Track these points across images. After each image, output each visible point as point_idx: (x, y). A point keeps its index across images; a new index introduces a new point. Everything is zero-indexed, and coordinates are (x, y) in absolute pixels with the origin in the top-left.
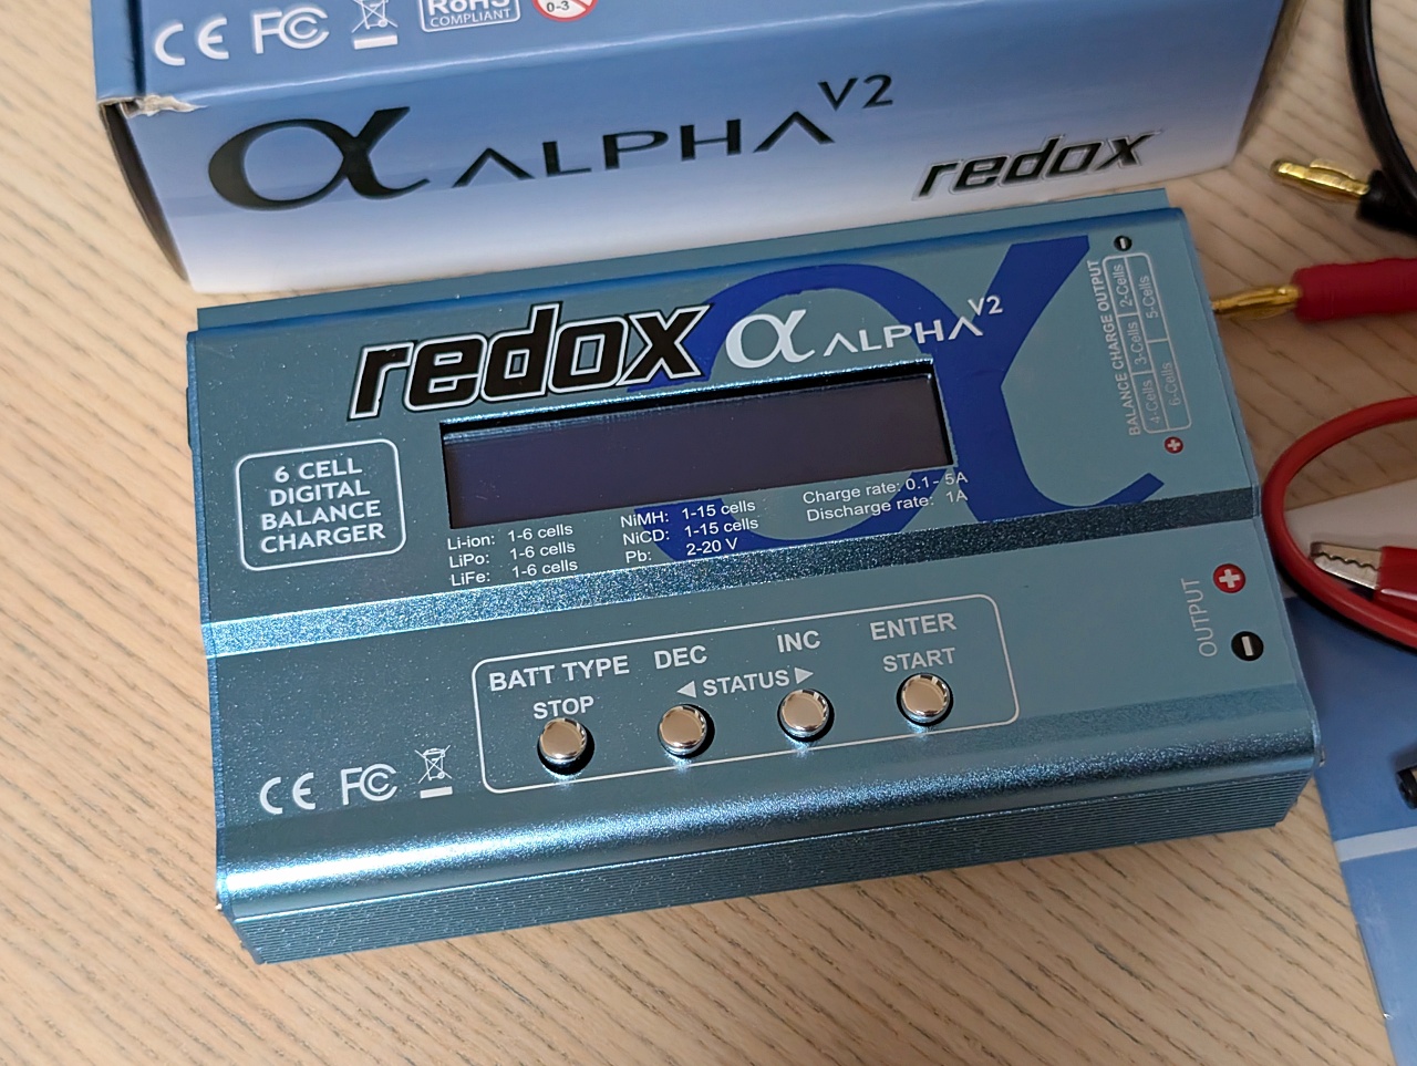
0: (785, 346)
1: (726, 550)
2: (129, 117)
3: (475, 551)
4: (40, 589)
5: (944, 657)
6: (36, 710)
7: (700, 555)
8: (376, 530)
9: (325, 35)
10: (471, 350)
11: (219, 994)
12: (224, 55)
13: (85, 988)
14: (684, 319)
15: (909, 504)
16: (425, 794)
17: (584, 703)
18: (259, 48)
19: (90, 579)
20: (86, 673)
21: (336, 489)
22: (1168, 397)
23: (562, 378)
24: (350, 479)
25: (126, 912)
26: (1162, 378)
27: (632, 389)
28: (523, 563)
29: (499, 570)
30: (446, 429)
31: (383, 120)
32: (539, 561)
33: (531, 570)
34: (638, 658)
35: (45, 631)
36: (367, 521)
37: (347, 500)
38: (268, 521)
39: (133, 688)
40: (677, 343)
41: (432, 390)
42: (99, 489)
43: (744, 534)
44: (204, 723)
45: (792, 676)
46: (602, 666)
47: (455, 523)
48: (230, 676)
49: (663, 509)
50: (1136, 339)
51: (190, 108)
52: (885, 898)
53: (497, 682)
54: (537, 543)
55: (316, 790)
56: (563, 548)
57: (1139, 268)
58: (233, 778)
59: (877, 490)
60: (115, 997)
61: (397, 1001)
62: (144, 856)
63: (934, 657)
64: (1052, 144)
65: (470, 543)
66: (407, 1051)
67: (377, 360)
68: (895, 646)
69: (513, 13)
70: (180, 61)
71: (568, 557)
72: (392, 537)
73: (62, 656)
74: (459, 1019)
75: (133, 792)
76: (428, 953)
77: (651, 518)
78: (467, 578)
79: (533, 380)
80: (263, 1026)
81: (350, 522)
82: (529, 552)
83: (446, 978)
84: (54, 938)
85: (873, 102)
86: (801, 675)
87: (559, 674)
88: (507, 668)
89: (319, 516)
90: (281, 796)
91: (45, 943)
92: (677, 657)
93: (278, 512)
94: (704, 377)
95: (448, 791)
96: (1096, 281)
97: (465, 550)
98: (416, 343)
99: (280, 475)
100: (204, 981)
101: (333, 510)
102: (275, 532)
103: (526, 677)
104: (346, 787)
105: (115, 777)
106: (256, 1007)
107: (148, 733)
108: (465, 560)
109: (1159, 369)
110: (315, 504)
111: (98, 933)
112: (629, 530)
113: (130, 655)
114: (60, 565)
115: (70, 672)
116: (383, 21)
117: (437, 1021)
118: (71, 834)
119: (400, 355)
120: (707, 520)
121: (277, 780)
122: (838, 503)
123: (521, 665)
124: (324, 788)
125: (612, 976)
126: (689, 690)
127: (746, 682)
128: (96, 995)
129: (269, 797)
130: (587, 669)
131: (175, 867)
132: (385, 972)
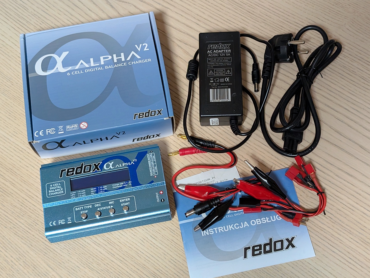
0: (111, 167)
1: (103, 192)
2: (32, 143)
3: (74, 194)
4: (24, 198)
5: (128, 204)
6: (24, 213)
7: (100, 193)
8: (62, 192)
9: (55, 132)
10: (74, 169)
11: (47, 247)
12: (43, 135)
13: (31, 247)
14: (99, 164)
15: (125, 185)
16: (68, 223)
17: (86, 211)
18: (47, 134)
19: (30, 197)
20: (30, 209)
21: (58, 187)
22: (155, 171)
23: (84, 172)
24: (59, 186)
25: (36, 238)
26: (155, 169)
27: (93, 173)
28: (79, 195)
29: (77, 196)
30: (70, 179)
31: (62, 141)
32: (81, 195)
33: (80, 196)
34: (93, 205)
35: (24, 203)
36: (61, 191)
37: (59, 188)
38: (50, 191)
39: (36, 210)
40: (98, 167)
41: (69, 174)
42: (30, 185)
43: (105, 190)
44: (43, 213)
45: (111, 207)
46: (89, 207)
47: (71, 191)
48: (46, 210)
49: (96, 187)
50: (152, 164)
51: (39, 142)
52: (126, 231)
53: (76, 209)
54: (81, 192)
55: (56, 223)
56: (84, 193)
57: (153, 155)
58: (47, 222)
59: (121, 184)
60: (35, 248)
61: (68, 247)
62: (38, 231)
63: (127, 204)
64: (148, 136)
65: (73, 193)
66: (69, 252)
67: (62, 171)
68: (123, 202)
69: (77, 128)
70: (38, 136)
71: (85, 194)
72: (64, 193)
73: (27, 207)
74: (75, 248)
75: (36, 223)
76: (71, 241)
77: (94, 189)
78: (73, 197)
79: (81, 172)
80: (52, 250)
81: (59, 191)
82: (80, 194)
83: (73, 243)
84: (27, 241)
85: (123, 134)
86: (112, 207)
87: (84, 208)
88: (78, 208)
89: (56, 190)
90: (52, 224)
91: (26, 242)
92: (97, 205)
93: (51, 190)
94: (101, 171)
95: (71, 222)
96: (148, 157)
97: (73, 194)
98: (67, 168)
99: (51, 186)
100: (45, 245)
101: (57, 190)
102: (51, 193)
103: (80, 208)
104: (59, 222)
105: (34, 221)
106: (51, 248)
107: (38, 216)
108: (73, 195)
109: (154, 167)
110: (55, 189)
111: (32, 240)
112: (92, 190)
113: (35, 206)
114: (26, 195)
115: (28, 209)
116: (62, 130)
117: (73, 249)
118: (29, 228)
119: (65, 170)
120: (101, 189)
121: (52, 222)
122: (116, 186)
123: (79, 207)
124: (57, 223)
125: (93, 242)
126: (99, 209)
127: (105, 208)
128: (32, 248)
129: (51, 224)
130: (87, 207)
131: (41, 232)
132: (66, 243)
